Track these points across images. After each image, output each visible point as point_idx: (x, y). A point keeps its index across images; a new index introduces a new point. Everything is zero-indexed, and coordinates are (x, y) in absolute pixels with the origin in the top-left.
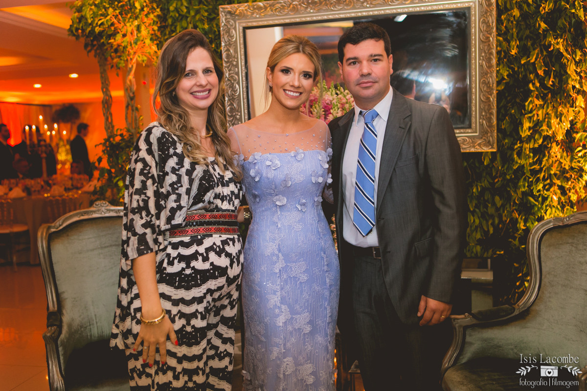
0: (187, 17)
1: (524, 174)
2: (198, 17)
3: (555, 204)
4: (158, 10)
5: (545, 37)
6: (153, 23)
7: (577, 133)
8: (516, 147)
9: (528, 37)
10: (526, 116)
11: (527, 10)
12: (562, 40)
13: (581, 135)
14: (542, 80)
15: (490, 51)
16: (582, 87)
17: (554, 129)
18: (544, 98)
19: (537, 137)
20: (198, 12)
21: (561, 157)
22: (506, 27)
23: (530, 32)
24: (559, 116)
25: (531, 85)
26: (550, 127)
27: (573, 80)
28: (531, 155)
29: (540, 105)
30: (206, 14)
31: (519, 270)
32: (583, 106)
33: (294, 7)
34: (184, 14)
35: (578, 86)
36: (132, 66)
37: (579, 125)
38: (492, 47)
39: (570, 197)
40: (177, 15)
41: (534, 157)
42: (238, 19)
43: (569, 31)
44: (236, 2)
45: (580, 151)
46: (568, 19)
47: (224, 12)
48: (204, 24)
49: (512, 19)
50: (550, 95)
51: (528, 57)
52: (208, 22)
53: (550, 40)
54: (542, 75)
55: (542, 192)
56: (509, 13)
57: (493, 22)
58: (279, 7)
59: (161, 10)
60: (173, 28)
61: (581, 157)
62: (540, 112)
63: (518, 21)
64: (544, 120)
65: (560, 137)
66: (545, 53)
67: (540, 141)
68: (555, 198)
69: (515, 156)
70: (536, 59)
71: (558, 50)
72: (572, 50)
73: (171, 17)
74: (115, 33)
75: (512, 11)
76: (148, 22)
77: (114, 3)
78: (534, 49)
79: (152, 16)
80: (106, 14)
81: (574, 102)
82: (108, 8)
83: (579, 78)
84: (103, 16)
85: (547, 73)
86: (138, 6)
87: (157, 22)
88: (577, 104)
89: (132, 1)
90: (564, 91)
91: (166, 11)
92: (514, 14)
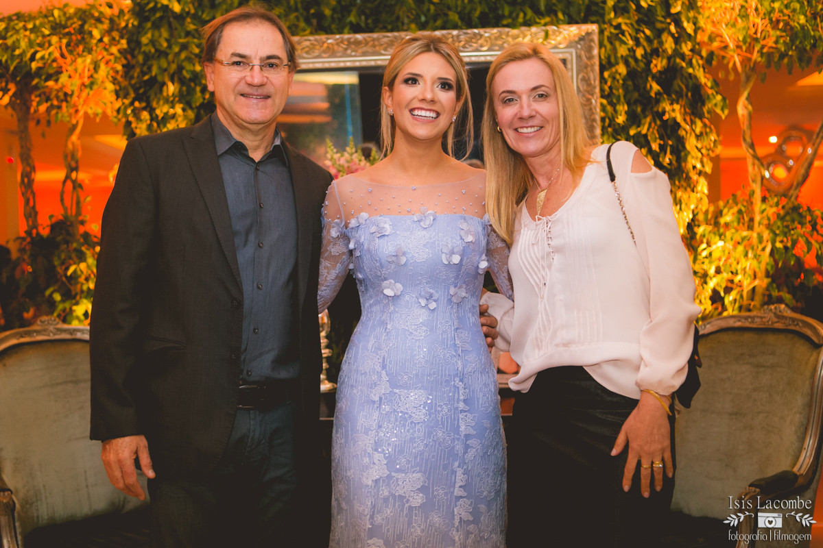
0: (168, 54)
2: (183, 55)
4: (124, 42)
5: (658, 101)
6: (115, 61)
7: (699, 226)
9: (636, 102)
11: (635, 67)
12: (679, 107)
13: (705, 230)
15: (592, 117)
16: (703, 166)
20: (184, 47)
22: (610, 88)
23: (640, 95)
32: (706, 191)
33: (328, 47)
34: (162, 49)
35: (699, 166)
36: (78, 121)
37: (701, 217)
38: (594, 111)
40: (153, 50)
43: (687, 96)
45: (704, 249)
46: (684, 81)
48: (194, 65)
49: (618, 77)
51: (639, 126)
52: (199, 62)
53: (664, 105)
54: (658, 150)
56: (614, 70)
57: (595, 80)
58: (308, 47)
59: (128, 43)
60: (145, 69)
61: (706, 257)
63: (624, 80)
66: (658, 122)
70: (648, 129)
71: (674, 119)
72: (691, 120)
73: (144, 52)
74: (59, 72)
75: (617, 67)
76: (108, 57)
77: (57, 28)
78: (645, 117)
79: (114, 50)
80: (47, 45)
81: (695, 186)
82: (49, 35)
83: (700, 155)
84: (41, 45)
85: (663, 148)
86: (96, 34)
87: (120, 58)
88: (699, 188)
89: (86, 27)
90: (683, 172)
91: (134, 43)
92: (620, 71)
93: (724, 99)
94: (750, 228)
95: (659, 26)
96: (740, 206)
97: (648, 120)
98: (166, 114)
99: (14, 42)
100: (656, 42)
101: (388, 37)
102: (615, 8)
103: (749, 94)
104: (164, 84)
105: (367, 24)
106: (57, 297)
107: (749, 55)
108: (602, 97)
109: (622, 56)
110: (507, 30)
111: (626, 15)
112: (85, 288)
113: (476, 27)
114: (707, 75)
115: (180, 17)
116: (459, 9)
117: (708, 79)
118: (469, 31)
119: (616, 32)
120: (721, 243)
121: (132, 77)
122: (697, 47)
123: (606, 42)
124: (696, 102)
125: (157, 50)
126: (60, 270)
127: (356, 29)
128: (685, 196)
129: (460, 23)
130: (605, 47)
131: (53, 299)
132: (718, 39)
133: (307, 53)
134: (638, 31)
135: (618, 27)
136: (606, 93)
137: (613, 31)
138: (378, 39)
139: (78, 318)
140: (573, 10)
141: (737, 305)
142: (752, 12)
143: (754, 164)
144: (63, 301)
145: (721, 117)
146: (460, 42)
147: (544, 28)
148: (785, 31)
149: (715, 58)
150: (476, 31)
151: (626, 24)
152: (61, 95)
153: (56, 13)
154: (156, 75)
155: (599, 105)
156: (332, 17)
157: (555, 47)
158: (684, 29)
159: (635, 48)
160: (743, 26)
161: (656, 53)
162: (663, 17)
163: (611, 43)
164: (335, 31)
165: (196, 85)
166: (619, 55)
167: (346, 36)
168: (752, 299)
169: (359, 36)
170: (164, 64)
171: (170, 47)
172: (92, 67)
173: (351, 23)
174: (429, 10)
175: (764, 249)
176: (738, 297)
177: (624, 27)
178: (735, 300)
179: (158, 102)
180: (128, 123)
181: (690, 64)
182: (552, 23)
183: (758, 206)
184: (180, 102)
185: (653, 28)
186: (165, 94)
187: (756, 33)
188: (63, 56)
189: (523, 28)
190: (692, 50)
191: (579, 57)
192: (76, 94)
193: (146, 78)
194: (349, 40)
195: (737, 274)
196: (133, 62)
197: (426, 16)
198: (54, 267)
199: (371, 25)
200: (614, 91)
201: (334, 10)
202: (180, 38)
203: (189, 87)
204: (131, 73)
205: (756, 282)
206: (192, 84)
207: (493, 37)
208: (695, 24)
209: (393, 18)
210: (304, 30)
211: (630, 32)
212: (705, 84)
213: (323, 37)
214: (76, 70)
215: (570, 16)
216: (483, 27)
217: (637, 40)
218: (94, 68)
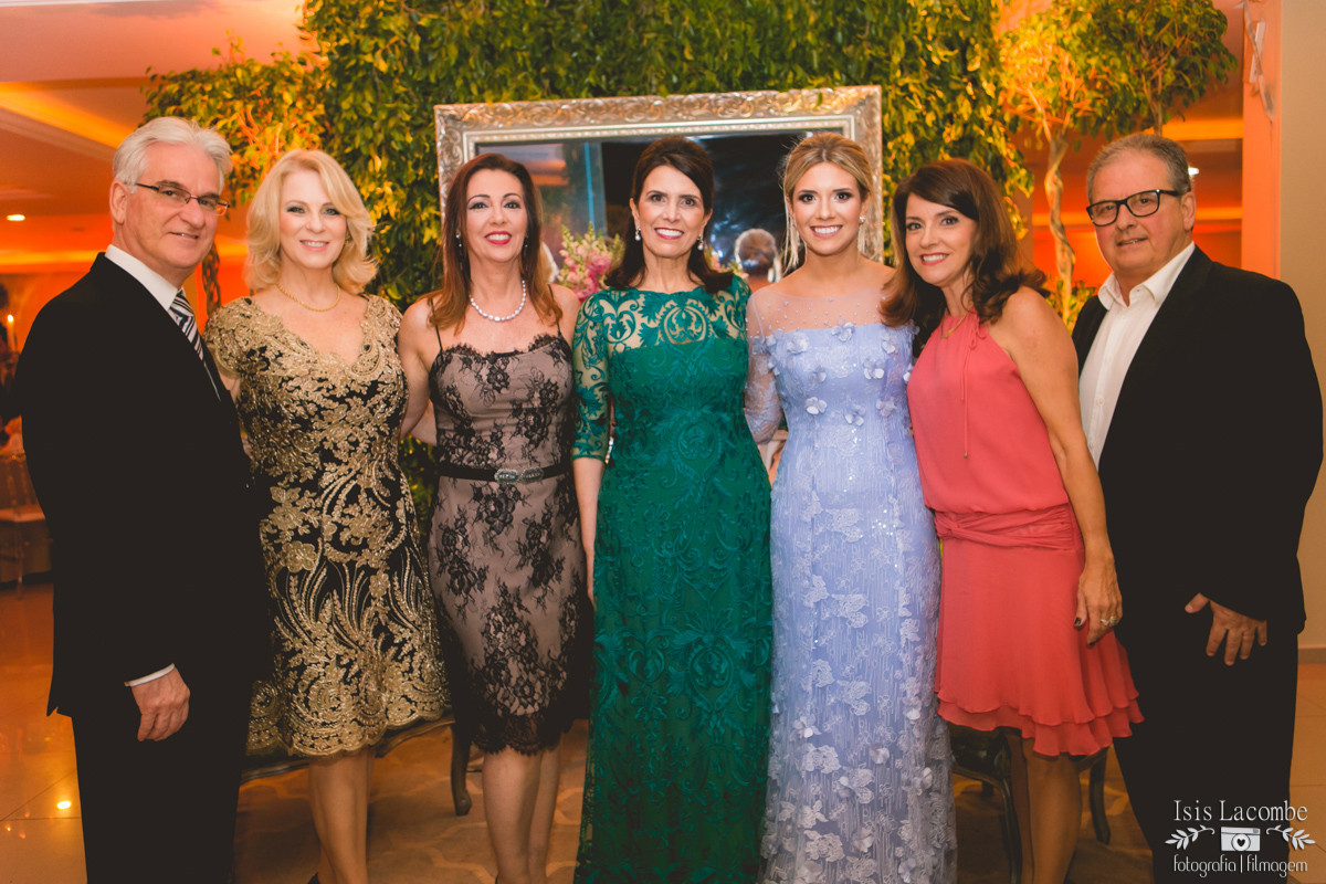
0: (373, 122)
2: (392, 123)
4: (321, 107)
6: (311, 131)
11: (925, 135)
20: (392, 113)
22: (895, 161)
30: (408, 118)
33: (563, 114)
34: (367, 115)
40: (355, 117)
42: (468, 130)
44: (462, 101)
46: (982, 152)
47: (444, 117)
48: (404, 135)
49: (904, 148)
52: (410, 132)
56: (899, 139)
57: (877, 153)
58: (539, 113)
59: (326, 108)
60: (347, 139)
63: (911, 152)
73: (345, 119)
74: (244, 143)
75: (903, 136)
76: (303, 126)
77: (241, 91)
79: (309, 117)
80: (229, 111)
82: (231, 100)
84: (222, 111)
86: (288, 98)
87: (316, 127)
89: (276, 90)
91: (333, 110)
92: (906, 141)
93: (1029, 175)
95: (953, 86)
98: (372, 193)
99: (190, 107)
100: (949, 106)
101: (633, 101)
102: (901, 66)
103: (1060, 168)
104: (370, 158)
105: (608, 87)
107: (1059, 120)
108: (885, 172)
109: (909, 123)
110: (773, 93)
111: (915, 73)
113: (737, 90)
114: (1011, 145)
115: (387, 78)
116: (717, 68)
117: (1011, 150)
118: (729, 95)
119: (903, 94)
122: (998, 111)
123: (890, 107)
125: (360, 117)
127: (597, 92)
130: (890, 113)
132: (1024, 101)
133: (539, 120)
134: (929, 93)
135: (905, 88)
136: (890, 167)
137: (899, 93)
138: (622, 104)
140: (851, 68)
142: (1064, 70)
143: (1063, 251)
145: (1025, 195)
146: (718, 107)
147: (817, 90)
148: (1103, 92)
149: (1019, 123)
150: (737, 94)
151: (915, 85)
152: (248, 172)
153: (239, 73)
154: (359, 148)
155: (881, 182)
156: (567, 77)
157: (830, 113)
158: (983, 90)
159: (924, 113)
160: (1053, 86)
161: (949, 118)
162: (959, 75)
163: (897, 108)
164: (571, 94)
165: (407, 159)
166: (906, 122)
167: (584, 101)
169: (599, 101)
170: (370, 135)
171: (375, 113)
172: (283, 138)
173: (589, 84)
174: (681, 69)
177: (912, 88)
179: (363, 180)
181: (990, 132)
182: (826, 85)
183: (1067, 299)
184: (389, 179)
185: (946, 88)
186: (371, 169)
187: (1068, 95)
188: (248, 124)
189: (793, 91)
190: (992, 116)
191: (858, 125)
194: (587, 105)
196: (333, 131)
197: (678, 76)
199: (613, 87)
200: (900, 165)
201: (569, 69)
202: (387, 102)
203: (399, 161)
204: (330, 145)
206: (403, 159)
207: (757, 102)
208: (996, 84)
209: (640, 78)
210: (535, 93)
211: (920, 94)
212: (1008, 155)
213: (556, 102)
214: (265, 142)
215: (848, 76)
216: (746, 89)
217: (927, 104)
218: (287, 139)
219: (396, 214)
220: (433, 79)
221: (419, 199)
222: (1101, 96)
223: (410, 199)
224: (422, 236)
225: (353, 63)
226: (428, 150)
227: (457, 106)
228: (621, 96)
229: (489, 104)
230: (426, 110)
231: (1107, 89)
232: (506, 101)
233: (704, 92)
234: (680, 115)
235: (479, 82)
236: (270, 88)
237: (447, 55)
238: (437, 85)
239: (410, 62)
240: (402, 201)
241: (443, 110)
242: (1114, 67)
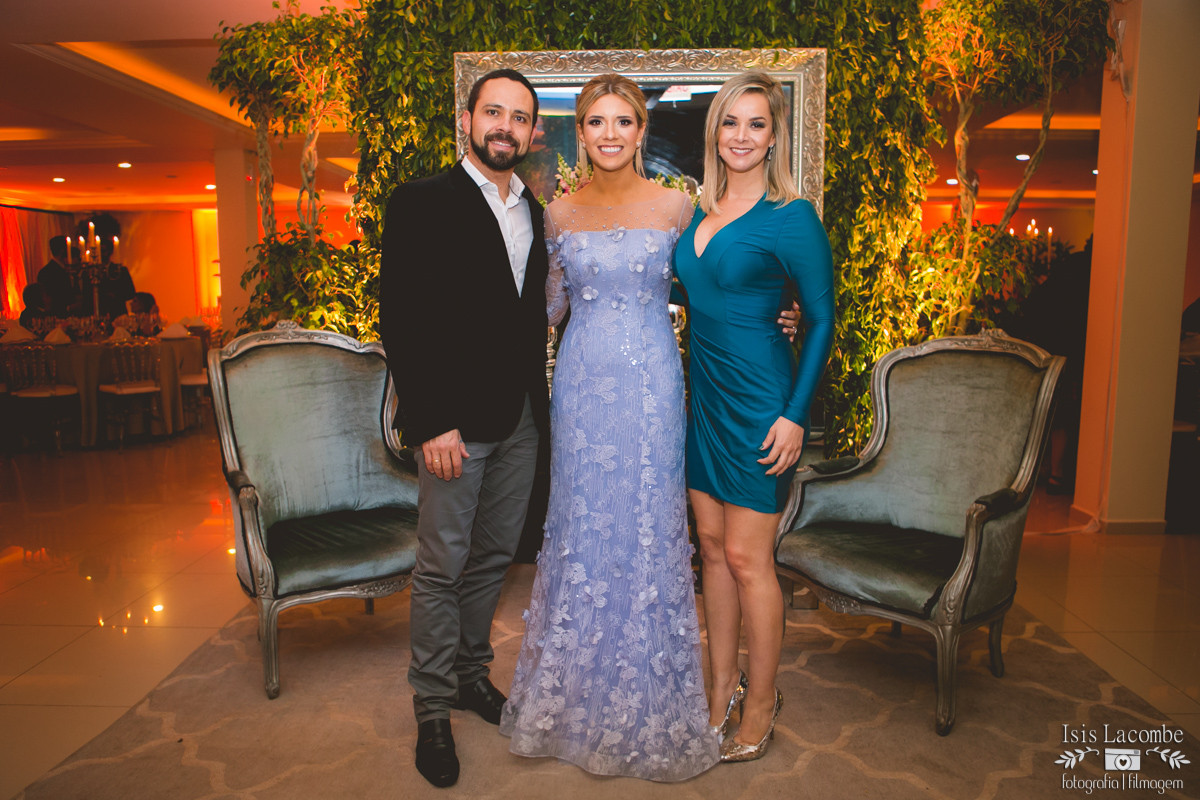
0: (403, 66)
1: (851, 300)
2: (418, 67)
3: (887, 339)
4: (360, 53)
5: (880, 128)
6: (351, 73)
7: (911, 252)
8: (843, 265)
9: (860, 128)
10: (857, 227)
11: (860, 93)
12: (900, 134)
13: (917, 256)
14: (876, 183)
15: (817, 141)
16: (920, 194)
17: (887, 246)
18: (878, 204)
19: (868, 254)
20: (418, 60)
21: (895, 282)
22: (835, 112)
23: (863, 121)
24: (895, 228)
25: (863, 188)
26: (884, 241)
27: (911, 185)
28: (861, 277)
29: (874, 214)
31: (841, 424)
32: (921, 219)
33: (560, 63)
34: (397, 61)
35: (915, 193)
36: (314, 132)
37: (914, 244)
38: (819, 135)
39: (903, 332)
40: (388, 62)
41: (864, 279)
43: (908, 123)
44: (477, 49)
45: (916, 275)
46: (907, 108)
47: (461, 62)
48: (428, 79)
49: (844, 102)
50: (885, 202)
51: (861, 152)
52: (433, 75)
53: (886, 132)
54: (878, 175)
55: (871, 326)
56: (840, 95)
57: (821, 104)
58: (541, 61)
59: (364, 55)
60: (380, 81)
61: (917, 282)
62: (873, 223)
63: (849, 105)
64: (877, 234)
65: (895, 256)
66: (880, 149)
67: (872, 260)
68: (887, 333)
69: (843, 277)
70: (870, 155)
71: (895, 146)
72: (911, 148)
73: (379, 64)
74: (297, 82)
75: (843, 92)
76: (344, 69)
77: (295, 37)
78: (867, 143)
79: (350, 61)
80: (284, 54)
81: (911, 213)
82: (287, 45)
83: (917, 183)
84: (280, 55)
85: (883, 174)
86: (333, 43)
87: (356, 70)
88: (914, 216)
89: (323, 37)
90: (900, 198)
91: (370, 56)
92: (845, 96)
93: (944, 129)
94: (959, 255)
95: (885, 52)
96: (951, 234)
97: (870, 146)
98: (400, 125)
99: (253, 50)
100: (881, 68)
101: (620, 54)
102: (843, 34)
103: (967, 125)
104: (399, 96)
105: (599, 41)
106: (295, 303)
107: (969, 86)
108: (827, 121)
109: (848, 82)
110: (737, 50)
111: (854, 41)
112: (321, 294)
113: (707, 47)
114: (929, 105)
115: (413, 29)
116: (691, 28)
117: (929, 109)
118: (700, 50)
119: (844, 57)
120: (931, 270)
121: (367, 89)
122: (920, 76)
123: (833, 67)
124: (917, 129)
125: (391, 61)
126: (297, 277)
127: (589, 45)
128: (902, 222)
129: (691, 42)
130: (833, 71)
131: (290, 304)
132: (941, 69)
133: (540, 67)
135: (846, 52)
136: (831, 117)
137: (841, 56)
138: (611, 55)
139: (314, 323)
140: (803, 33)
141: (943, 329)
142: (975, 41)
143: (967, 195)
144: (300, 307)
145: (939, 145)
146: (691, 61)
147: (774, 50)
148: (1007, 63)
149: (936, 88)
150: (707, 50)
151: (853, 49)
152: (298, 105)
153: (294, 22)
154: (390, 87)
155: (824, 129)
156: (565, 32)
157: (784, 70)
158: (911, 58)
159: (860, 74)
160: (966, 55)
161: (881, 80)
162: (890, 44)
163: (838, 69)
164: (567, 46)
165: (429, 97)
166: (845, 80)
167: (579, 52)
168: (956, 325)
169: (591, 53)
170: (400, 77)
171: (404, 59)
172: (329, 77)
173: (583, 38)
174: (661, 28)
175: (971, 278)
176: (945, 322)
177: (851, 52)
178: (942, 324)
179: (392, 114)
180: (364, 134)
181: (913, 92)
182: (782, 45)
183: (969, 234)
184: (414, 114)
185: (878, 56)
186: (400, 106)
187: (978, 64)
188: (300, 65)
189: (754, 50)
190: (914, 79)
191: (807, 80)
192: (313, 104)
193: (381, 89)
194: (581, 55)
195: (944, 300)
196: (369, 74)
197: (657, 34)
198: (292, 274)
199: (603, 42)
200: (840, 116)
201: (567, 25)
202: (415, 50)
203: (423, 99)
204: (366, 85)
205: (963, 308)
206: (426, 97)
207: (723, 57)
208: (920, 52)
209: (626, 35)
210: (538, 45)
211: (857, 57)
212: (927, 113)
213: (557, 52)
214: (313, 80)
215: (800, 40)
216: (713, 47)
217: (863, 66)
218: (331, 79)
219: (419, 143)
220: (453, 32)
221: (438, 132)
222: (1006, 66)
223: (431, 131)
224: (440, 162)
225: (387, 17)
226: (447, 91)
227: (473, 54)
228: (609, 49)
229: (499, 53)
230: (447, 58)
231: (1011, 60)
232: (513, 51)
233: (680, 48)
234: (658, 66)
235: (492, 35)
236: (319, 36)
237: (465, 12)
238: (456, 37)
239: (434, 18)
240: (423, 133)
241: (462, 57)
242: (1019, 42)
